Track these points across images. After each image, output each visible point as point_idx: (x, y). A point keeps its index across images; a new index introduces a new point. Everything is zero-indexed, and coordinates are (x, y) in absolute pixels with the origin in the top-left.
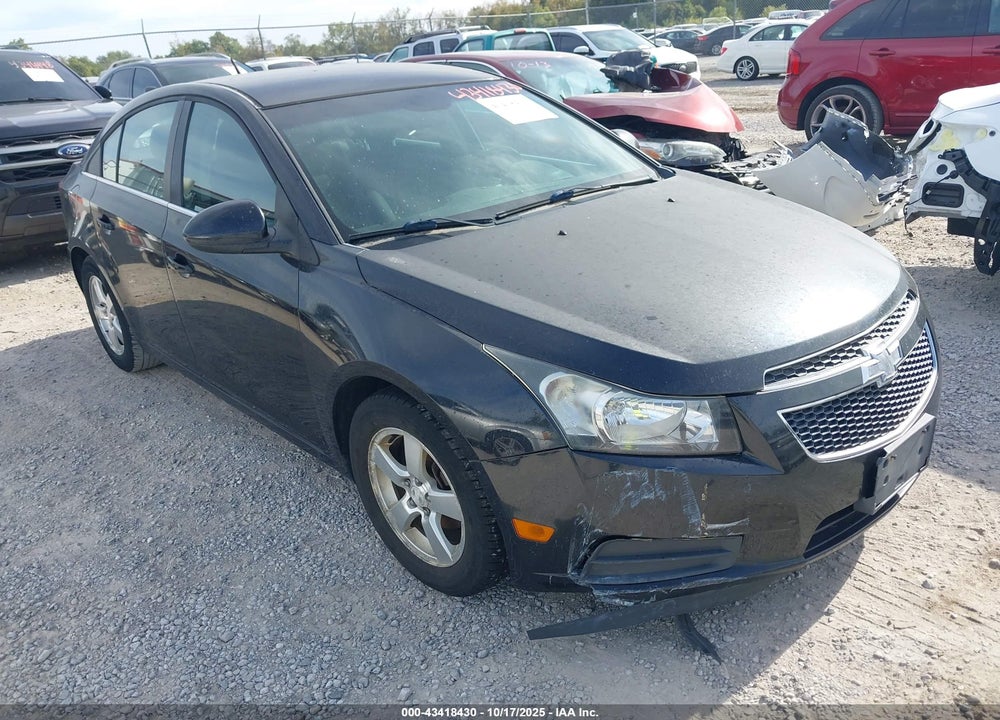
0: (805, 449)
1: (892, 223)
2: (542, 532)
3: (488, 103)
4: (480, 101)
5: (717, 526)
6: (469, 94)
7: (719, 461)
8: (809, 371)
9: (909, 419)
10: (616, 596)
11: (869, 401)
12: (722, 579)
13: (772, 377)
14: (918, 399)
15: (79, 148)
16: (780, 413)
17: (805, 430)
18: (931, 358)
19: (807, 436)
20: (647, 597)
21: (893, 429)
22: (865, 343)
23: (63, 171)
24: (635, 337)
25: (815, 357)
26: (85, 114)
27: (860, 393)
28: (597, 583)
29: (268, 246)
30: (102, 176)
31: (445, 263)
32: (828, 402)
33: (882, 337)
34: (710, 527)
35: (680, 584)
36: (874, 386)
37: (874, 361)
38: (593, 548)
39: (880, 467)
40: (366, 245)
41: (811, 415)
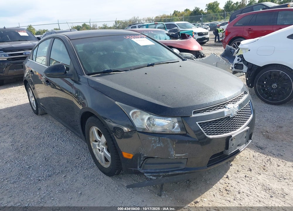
0: (205, 134)
1: (242, 76)
2: (130, 156)
3: (135, 40)
4: (133, 39)
5: (179, 155)
6: (130, 37)
7: (179, 136)
8: (207, 111)
9: (241, 128)
10: (151, 176)
11: (227, 121)
12: (182, 172)
13: (195, 113)
14: (245, 122)
15: (29, 53)
16: (197, 123)
17: (206, 128)
18: (251, 111)
19: (206, 130)
20: (160, 176)
21: (235, 130)
22: (227, 105)
23: (25, 59)
24: (158, 100)
25: (210, 108)
26: (32, 44)
27: (224, 119)
28: (146, 171)
29: (66, 76)
30: (36, 61)
31: (111, 80)
32: (213, 121)
33: (233, 103)
34: (177, 155)
35: (169, 172)
36: (229, 117)
37: (229, 110)
38: (144, 161)
39: (230, 140)
40: (92, 76)
41: (208, 124)
